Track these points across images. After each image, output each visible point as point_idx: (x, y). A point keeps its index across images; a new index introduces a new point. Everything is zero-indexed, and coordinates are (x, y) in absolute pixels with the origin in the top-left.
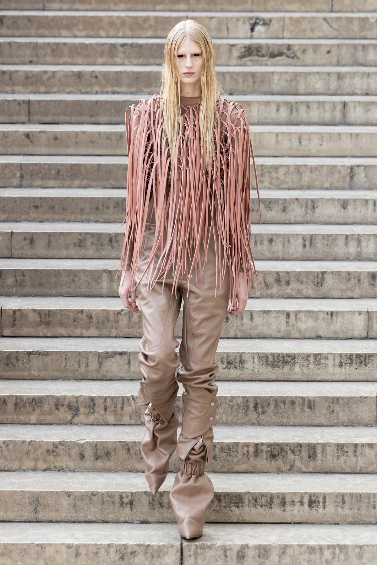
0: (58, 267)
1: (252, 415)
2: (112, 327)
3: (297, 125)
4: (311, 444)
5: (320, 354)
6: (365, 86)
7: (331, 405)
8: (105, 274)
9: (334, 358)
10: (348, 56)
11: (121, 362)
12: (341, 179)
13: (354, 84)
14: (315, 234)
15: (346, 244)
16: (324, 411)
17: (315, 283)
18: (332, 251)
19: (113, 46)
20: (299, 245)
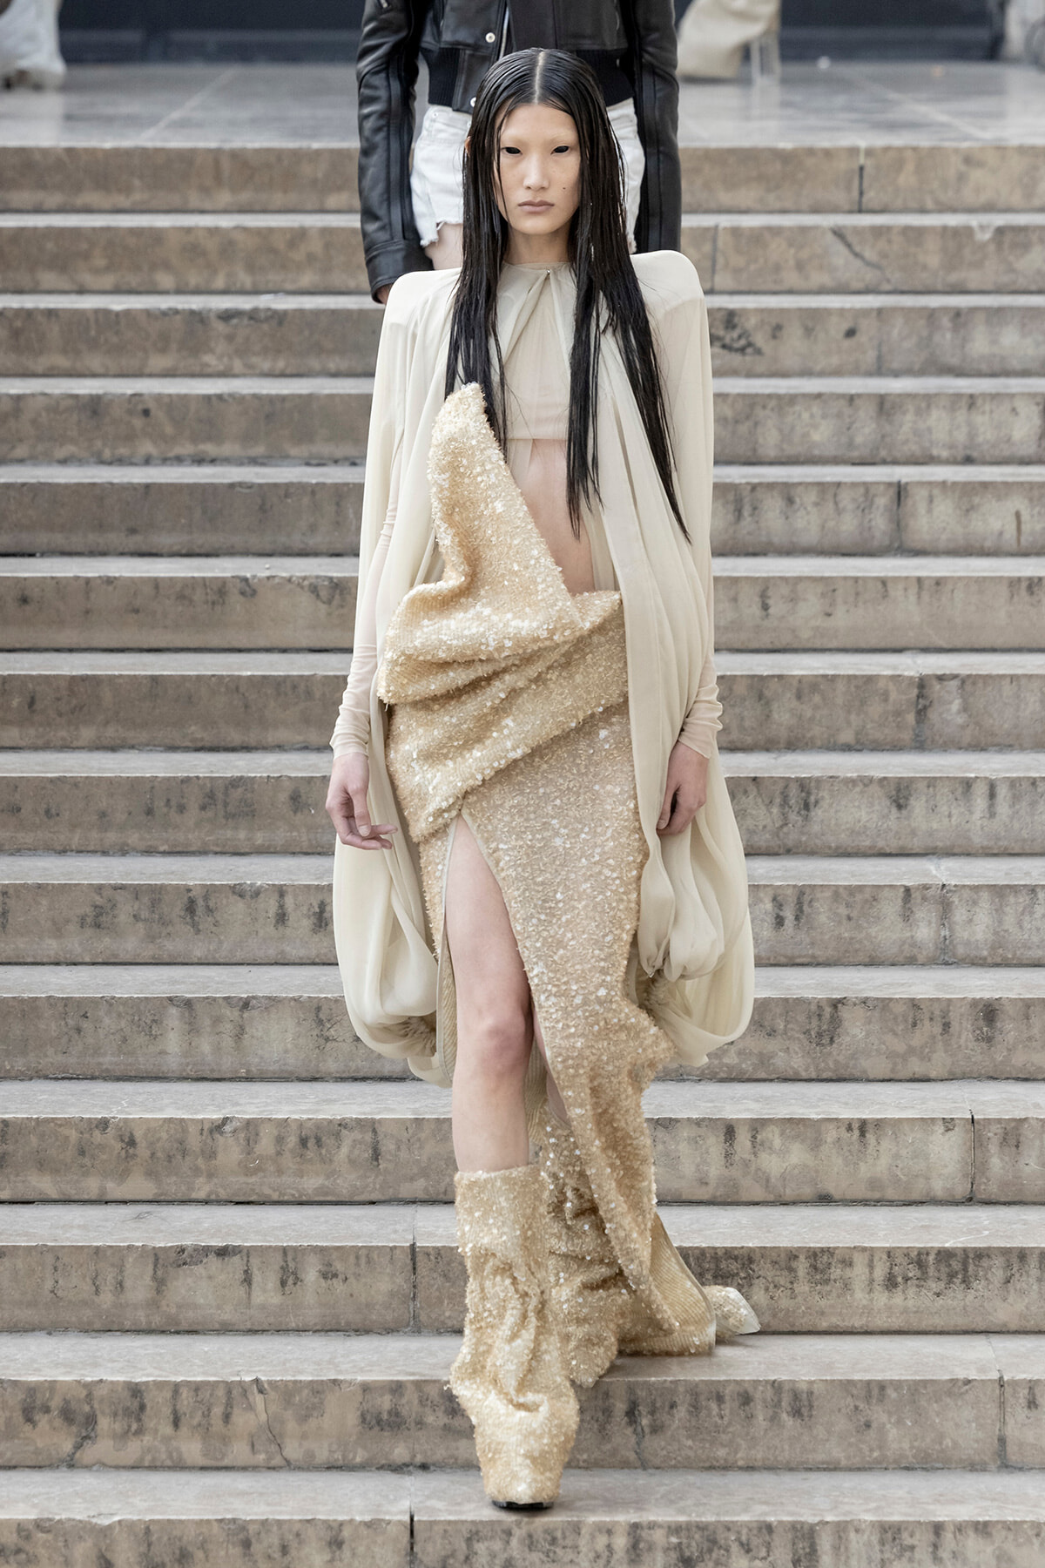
0: (30, 992)
1: (622, 1437)
2: (197, 1171)
3: (755, 554)
4: (802, 1523)
5: (829, 1251)
6: (961, 436)
7: (861, 1406)
8: (173, 1011)
9: (871, 1261)
10: (908, 344)
11: (223, 1277)
12: (891, 719)
13: (929, 430)
14: (810, 886)
15: (907, 915)
16: (842, 1424)
17: (813, 1033)
18: (863, 935)
19: (197, 317)
20: (763, 920)
